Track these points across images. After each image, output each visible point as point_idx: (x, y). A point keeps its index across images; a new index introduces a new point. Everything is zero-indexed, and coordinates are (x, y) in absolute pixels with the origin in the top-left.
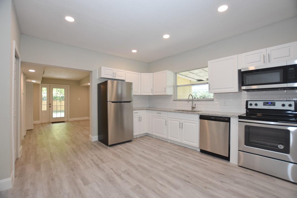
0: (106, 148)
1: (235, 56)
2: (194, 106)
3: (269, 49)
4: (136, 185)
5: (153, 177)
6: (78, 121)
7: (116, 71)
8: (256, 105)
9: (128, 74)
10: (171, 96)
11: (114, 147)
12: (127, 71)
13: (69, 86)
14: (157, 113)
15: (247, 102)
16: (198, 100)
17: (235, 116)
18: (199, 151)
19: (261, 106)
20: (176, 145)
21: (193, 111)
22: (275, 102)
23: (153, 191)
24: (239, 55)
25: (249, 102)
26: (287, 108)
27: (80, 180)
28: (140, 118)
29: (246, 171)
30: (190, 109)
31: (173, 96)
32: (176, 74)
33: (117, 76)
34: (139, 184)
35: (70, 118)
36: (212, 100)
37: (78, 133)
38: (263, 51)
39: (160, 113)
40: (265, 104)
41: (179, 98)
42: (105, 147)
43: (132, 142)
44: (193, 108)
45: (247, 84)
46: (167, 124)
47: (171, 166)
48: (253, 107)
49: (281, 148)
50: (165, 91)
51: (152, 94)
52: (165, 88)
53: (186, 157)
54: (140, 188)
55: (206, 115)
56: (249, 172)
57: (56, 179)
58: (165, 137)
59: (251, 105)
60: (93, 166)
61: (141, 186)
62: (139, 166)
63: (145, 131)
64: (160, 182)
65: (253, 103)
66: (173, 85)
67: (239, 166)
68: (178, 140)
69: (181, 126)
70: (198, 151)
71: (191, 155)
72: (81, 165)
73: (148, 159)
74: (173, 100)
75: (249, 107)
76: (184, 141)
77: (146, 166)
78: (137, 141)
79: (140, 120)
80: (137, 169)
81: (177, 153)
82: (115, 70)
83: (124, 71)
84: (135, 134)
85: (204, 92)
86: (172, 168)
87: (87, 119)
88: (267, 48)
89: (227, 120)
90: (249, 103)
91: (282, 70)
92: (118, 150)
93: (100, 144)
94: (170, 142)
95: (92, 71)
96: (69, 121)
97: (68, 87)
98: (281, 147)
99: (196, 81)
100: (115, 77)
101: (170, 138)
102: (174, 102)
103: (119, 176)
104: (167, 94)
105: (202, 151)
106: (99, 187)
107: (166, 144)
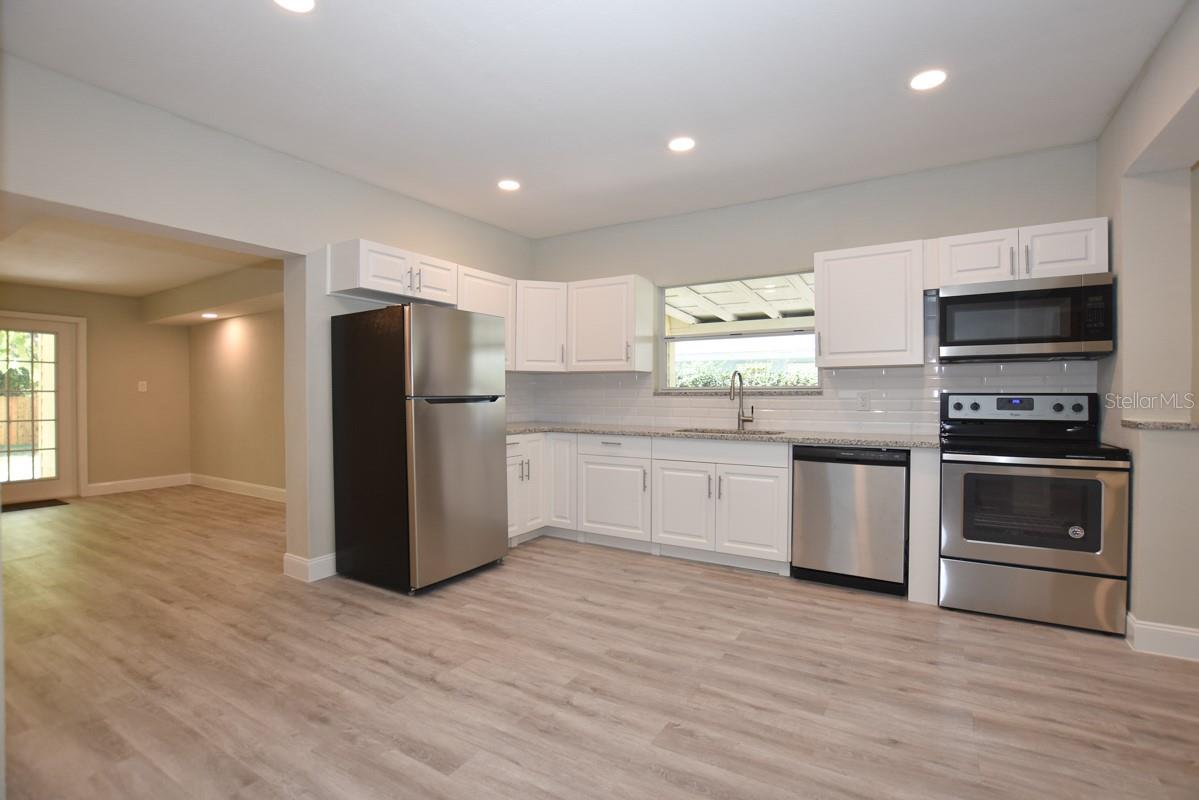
0: (408, 605)
1: (916, 245)
2: (748, 414)
3: (1027, 231)
4: (667, 727)
5: (703, 686)
6: (146, 495)
7: (422, 263)
8: (975, 407)
9: (468, 278)
10: (644, 375)
11: (440, 597)
12: (464, 269)
13: (83, 323)
14: (603, 443)
15: (944, 399)
16: (761, 393)
17: (928, 445)
18: (787, 573)
19: (989, 410)
20: (689, 563)
21: (744, 431)
22: (1032, 399)
23: (747, 733)
24: (929, 242)
25: (950, 397)
26: (1067, 415)
27: (396, 752)
28: (525, 466)
29: (971, 620)
30: (732, 424)
31: (652, 375)
32: (662, 290)
33: (425, 286)
34: (673, 721)
35: (90, 482)
36: (816, 392)
37: (193, 553)
38: (1008, 237)
39: (619, 444)
40: (1003, 404)
41: (673, 383)
42: (393, 598)
43: (504, 567)
44: (744, 421)
45: (957, 338)
46: (648, 484)
47: (733, 638)
48: (967, 414)
49: (1077, 537)
50: (628, 358)
51: (561, 368)
52: (628, 346)
53: (758, 599)
54: (691, 734)
55: (823, 443)
56: (982, 622)
57: (265, 773)
58: (640, 534)
59: (958, 407)
60: (415, 688)
61: (686, 725)
62: (619, 655)
63: (539, 521)
64: (744, 698)
65: (967, 401)
66: (651, 334)
67: (942, 608)
68: (702, 543)
69: (715, 489)
70: (781, 574)
71: (771, 592)
72: (347, 692)
73: (631, 627)
74: (652, 391)
75: (953, 414)
76: (727, 544)
77: (642, 651)
78: (521, 560)
79: (526, 473)
80: (617, 669)
81: (719, 592)
82: (415, 259)
83: (453, 266)
84: (513, 531)
85: (705, 362)
86: (743, 643)
87: (189, 483)
88: (1022, 229)
89: (899, 458)
90: (953, 400)
91: (1068, 300)
92: (468, 606)
93: (362, 589)
94: (658, 554)
95: (304, 256)
96: (83, 495)
97: (77, 324)
98: (1077, 532)
99: (693, 320)
100: (419, 288)
101: (661, 537)
102: (657, 398)
103: (566, 703)
104: (637, 369)
105: (800, 574)
106: (517, 763)
107: (648, 559)
